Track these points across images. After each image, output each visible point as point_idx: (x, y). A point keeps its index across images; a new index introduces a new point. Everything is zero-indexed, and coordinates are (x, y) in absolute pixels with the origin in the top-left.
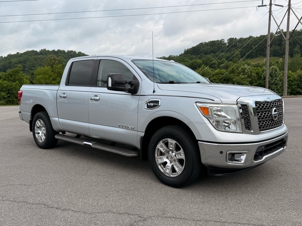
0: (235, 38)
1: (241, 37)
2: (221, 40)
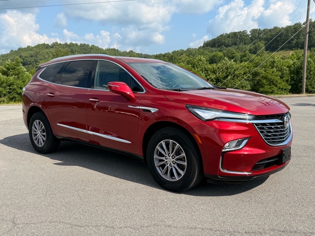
2: (243, 32)
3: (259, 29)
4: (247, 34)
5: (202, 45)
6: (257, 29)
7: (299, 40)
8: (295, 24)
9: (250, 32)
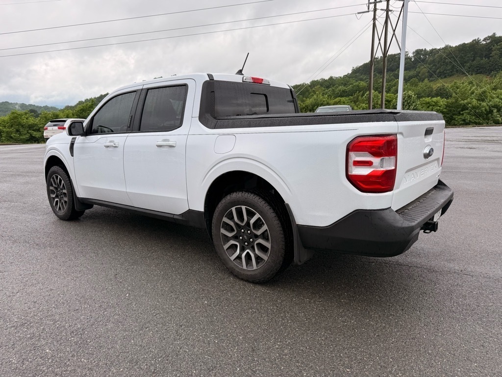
3: (425, 49)
4: (408, 56)
5: (350, 72)
6: (422, 49)
7: (475, 62)
8: (473, 41)
9: (414, 53)
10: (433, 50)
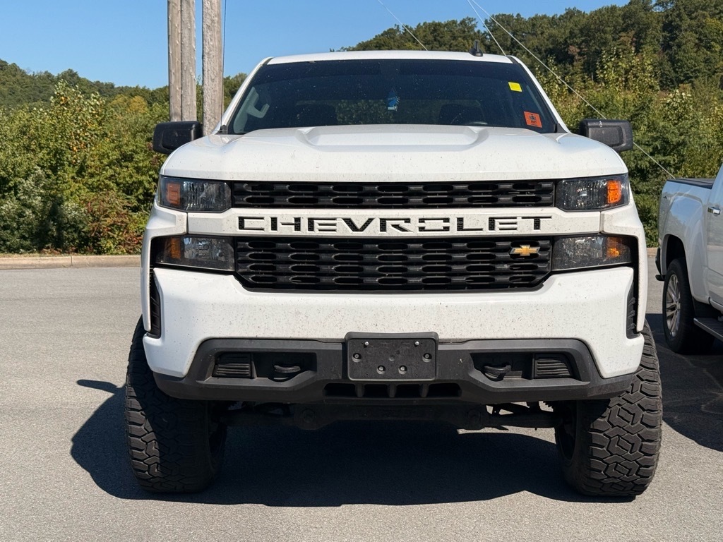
0: (515, 16)
1: (540, 14)
2: (463, 22)
6: (512, 16)
9: (487, 24)
10: (536, 18)
